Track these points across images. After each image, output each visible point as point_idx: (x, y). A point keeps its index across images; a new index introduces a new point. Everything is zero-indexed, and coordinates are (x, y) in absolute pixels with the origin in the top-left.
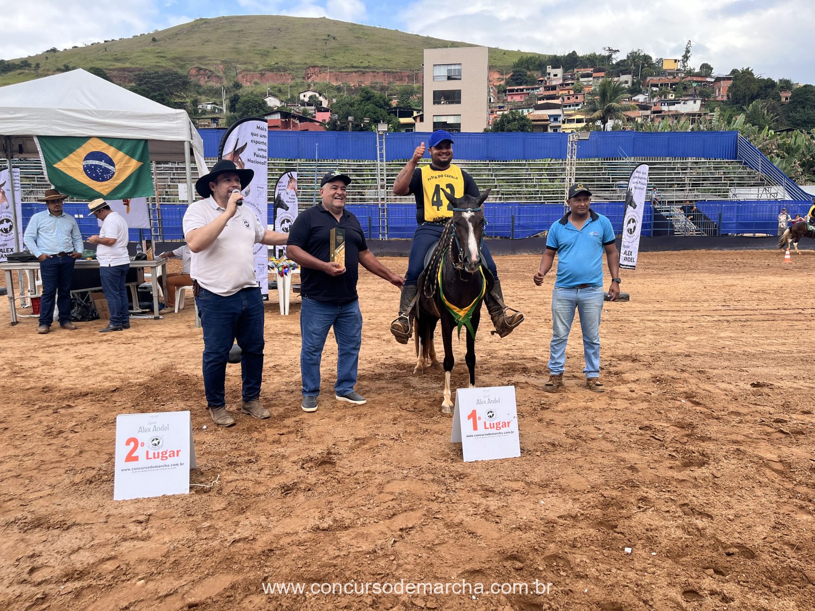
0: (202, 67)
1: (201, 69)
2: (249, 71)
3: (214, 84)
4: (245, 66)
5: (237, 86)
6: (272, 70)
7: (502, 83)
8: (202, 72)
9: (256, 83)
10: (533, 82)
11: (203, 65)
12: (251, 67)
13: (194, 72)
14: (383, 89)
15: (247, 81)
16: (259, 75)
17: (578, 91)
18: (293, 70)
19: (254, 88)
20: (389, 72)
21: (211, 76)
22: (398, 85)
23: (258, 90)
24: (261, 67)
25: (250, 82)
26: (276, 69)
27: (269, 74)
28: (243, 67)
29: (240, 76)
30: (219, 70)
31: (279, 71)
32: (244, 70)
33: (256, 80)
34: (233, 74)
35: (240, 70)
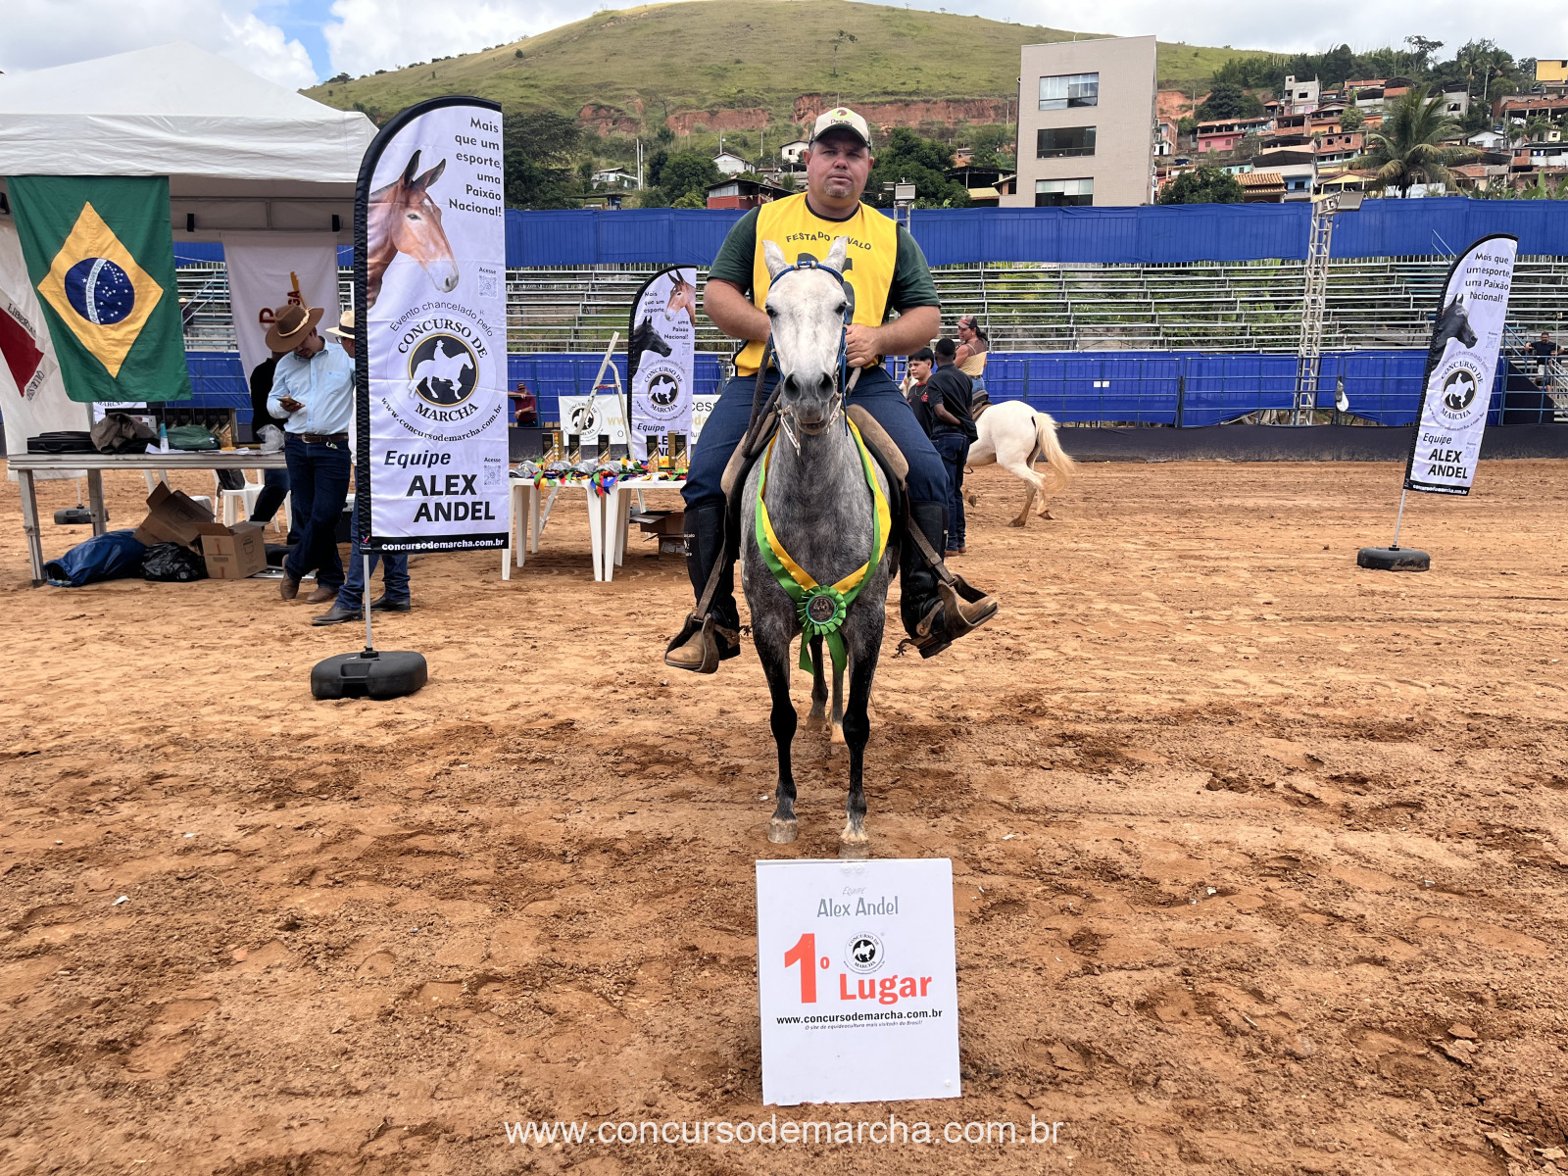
0: (604, 103)
1: (601, 107)
2: (689, 107)
3: (623, 135)
4: (681, 98)
5: (666, 136)
6: (731, 105)
7: (1189, 114)
8: (603, 112)
9: (699, 130)
10: (1255, 109)
11: (605, 98)
12: (693, 100)
13: (588, 112)
14: (944, 134)
15: (684, 127)
16: (707, 115)
17: (1351, 126)
18: (770, 103)
19: (696, 141)
20: (957, 101)
21: (619, 119)
22: (973, 127)
23: (704, 143)
24: (711, 100)
25: (690, 128)
26: (739, 103)
27: (725, 112)
28: (678, 100)
29: (671, 117)
30: (634, 106)
31: (745, 105)
32: (680, 107)
33: (701, 125)
34: (660, 114)
35: (671, 108)
